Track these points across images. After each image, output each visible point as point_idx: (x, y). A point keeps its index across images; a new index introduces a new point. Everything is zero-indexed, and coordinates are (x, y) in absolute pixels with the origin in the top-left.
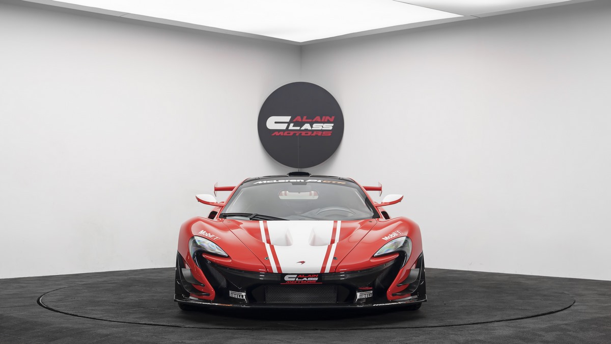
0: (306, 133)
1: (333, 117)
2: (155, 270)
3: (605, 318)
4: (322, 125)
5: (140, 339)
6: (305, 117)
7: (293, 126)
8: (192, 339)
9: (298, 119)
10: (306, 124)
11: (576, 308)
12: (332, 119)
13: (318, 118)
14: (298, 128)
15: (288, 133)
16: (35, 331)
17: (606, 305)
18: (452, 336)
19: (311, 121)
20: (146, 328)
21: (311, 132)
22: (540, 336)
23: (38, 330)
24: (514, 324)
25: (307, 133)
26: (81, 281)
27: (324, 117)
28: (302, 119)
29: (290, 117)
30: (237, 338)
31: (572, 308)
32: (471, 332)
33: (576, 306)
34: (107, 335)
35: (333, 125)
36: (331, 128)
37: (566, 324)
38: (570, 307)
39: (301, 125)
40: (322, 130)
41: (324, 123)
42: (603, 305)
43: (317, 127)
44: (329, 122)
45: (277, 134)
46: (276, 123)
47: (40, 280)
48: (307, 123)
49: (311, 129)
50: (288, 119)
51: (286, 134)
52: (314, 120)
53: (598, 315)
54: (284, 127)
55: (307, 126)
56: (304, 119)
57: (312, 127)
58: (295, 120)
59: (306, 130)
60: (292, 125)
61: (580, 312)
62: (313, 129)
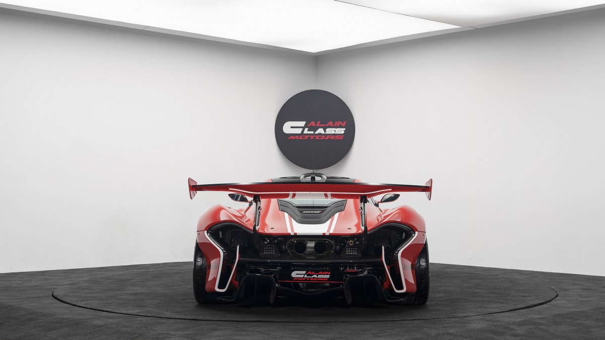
0: (319, 137)
1: (345, 122)
2: (176, 264)
3: (580, 312)
4: (335, 129)
5: (129, 330)
6: (319, 122)
7: (308, 131)
8: (178, 331)
9: (313, 123)
10: (320, 129)
11: (556, 302)
12: (344, 125)
13: (331, 123)
14: (312, 132)
15: (303, 137)
16: (38, 321)
17: (586, 299)
18: (426, 329)
19: (324, 125)
20: (140, 319)
21: (324, 136)
22: (512, 329)
23: (41, 321)
24: (490, 318)
25: (321, 137)
26: (102, 274)
27: (336, 122)
28: (316, 124)
29: (305, 122)
30: (221, 329)
31: (553, 302)
32: (445, 325)
33: (557, 300)
34: (101, 326)
35: (344, 129)
36: (343, 132)
37: (541, 319)
38: (550, 301)
39: (315, 129)
40: (334, 134)
41: (336, 127)
42: (583, 299)
43: (330, 131)
44: (341, 127)
45: (293, 138)
46: (292, 127)
47: (65, 273)
48: (321, 127)
49: (324, 133)
50: (303, 124)
51: (301, 138)
52: (327, 125)
53: (574, 310)
54: (299, 131)
55: (321, 131)
56: (318, 125)
57: (325, 131)
58: (309, 125)
59: (320, 134)
60: (306, 129)
61: (558, 307)
62: (326, 133)
